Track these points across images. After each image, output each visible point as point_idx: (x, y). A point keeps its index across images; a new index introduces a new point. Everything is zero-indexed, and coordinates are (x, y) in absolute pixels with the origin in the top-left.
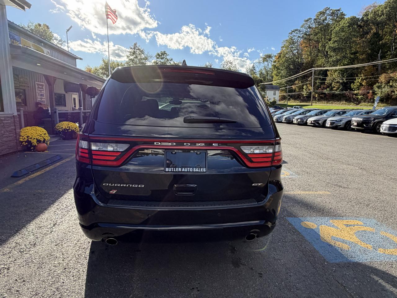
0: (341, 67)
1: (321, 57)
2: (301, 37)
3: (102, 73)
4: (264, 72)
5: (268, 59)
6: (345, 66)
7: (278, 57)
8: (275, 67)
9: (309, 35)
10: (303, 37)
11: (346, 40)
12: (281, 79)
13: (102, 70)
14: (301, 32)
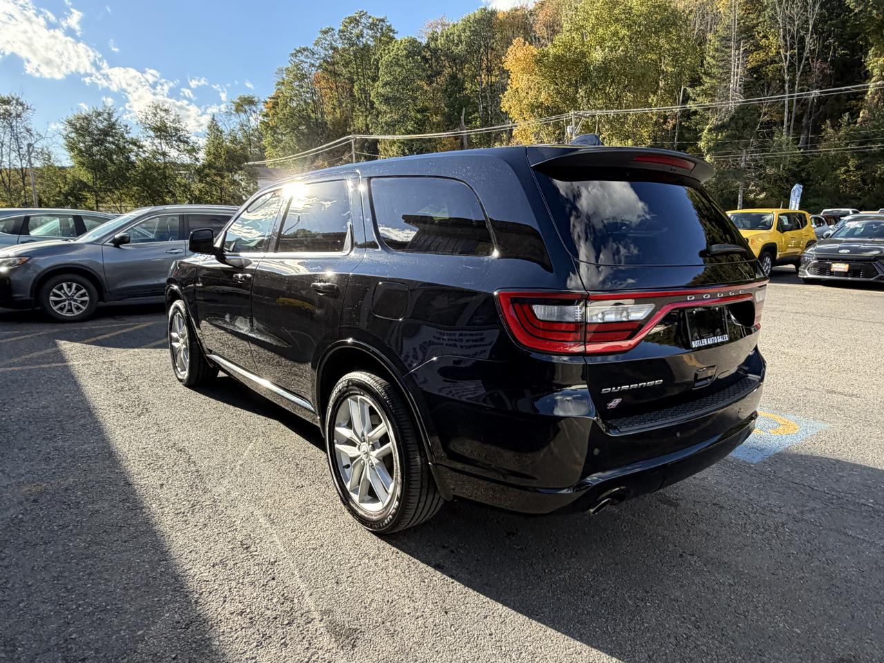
0: (401, 137)
1: (360, 113)
2: (317, 65)
4: (240, 135)
5: (246, 107)
6: (409, 134)
7: (271, 106)
8: (268, 127)
9: (333, 64)
10: (321, 65)
11: (405, 82)
12: (284, 156)
14: (317, 56)
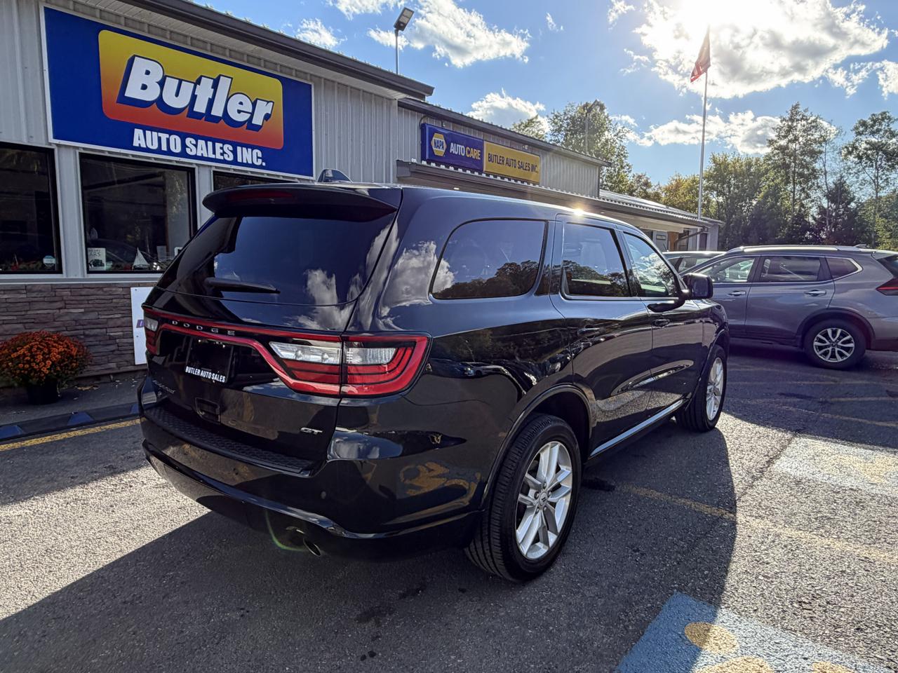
3: (707, 188)
13: (708, 182)
